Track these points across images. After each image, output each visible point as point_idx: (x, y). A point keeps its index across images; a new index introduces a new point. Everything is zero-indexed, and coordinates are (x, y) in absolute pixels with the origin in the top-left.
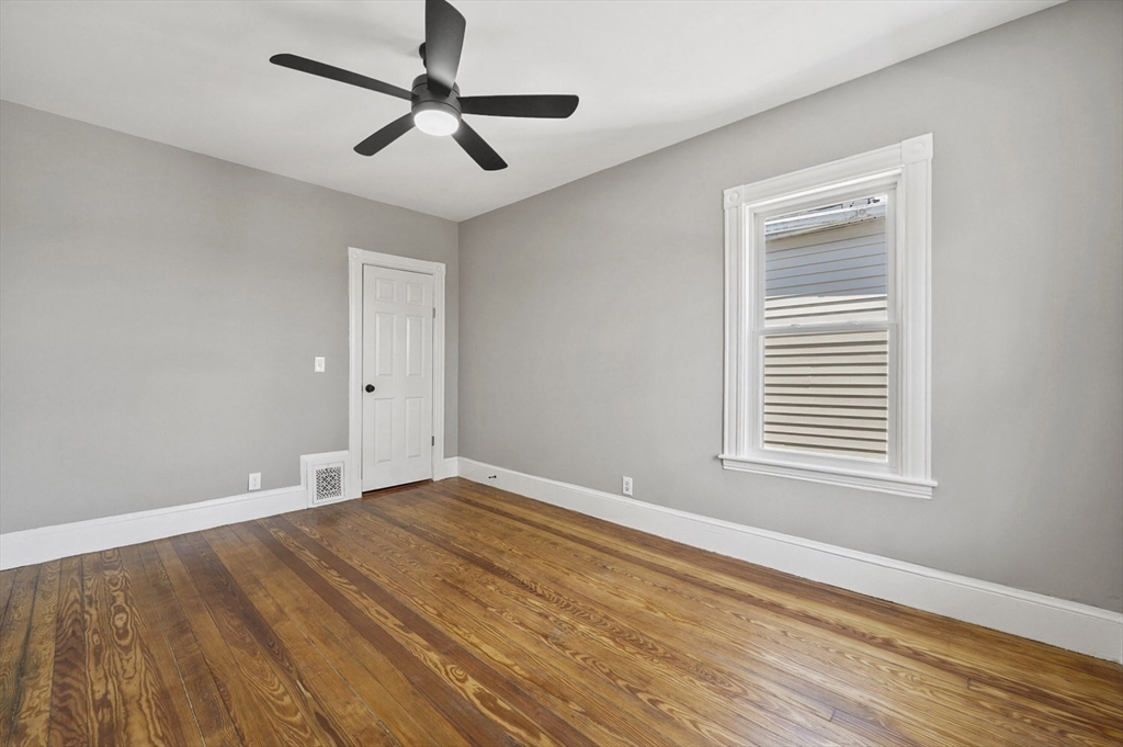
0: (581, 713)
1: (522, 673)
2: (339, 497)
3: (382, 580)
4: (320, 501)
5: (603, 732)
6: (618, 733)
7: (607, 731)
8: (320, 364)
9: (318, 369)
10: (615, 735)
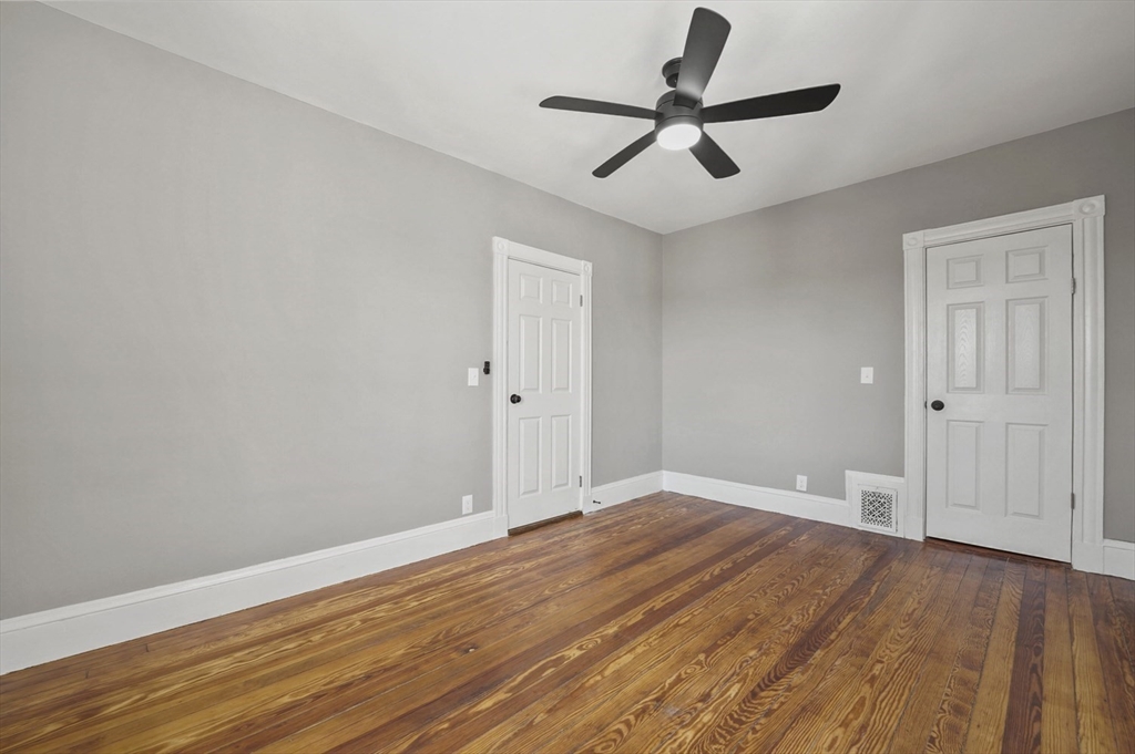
0: (532, 722)
1: (592, 681)
2: (889, 529)
3: (728, 587)
4: (864, 524)
5: (503, 736)
6: (499, 748)
7: (505, 738)
8: (867, 375)
9: (864, 380)
10: (497, 745)
